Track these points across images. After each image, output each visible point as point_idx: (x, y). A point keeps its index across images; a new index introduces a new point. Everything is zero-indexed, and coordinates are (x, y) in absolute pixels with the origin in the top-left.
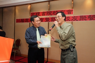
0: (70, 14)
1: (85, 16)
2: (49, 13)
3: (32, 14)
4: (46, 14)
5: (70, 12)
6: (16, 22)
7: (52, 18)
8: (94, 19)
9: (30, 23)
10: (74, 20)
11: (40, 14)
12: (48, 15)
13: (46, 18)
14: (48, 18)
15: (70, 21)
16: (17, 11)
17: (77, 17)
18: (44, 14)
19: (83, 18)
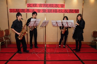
0: (63, 7)
1: (73, 10)
2: (46, 5)
3: (28, 4)
4: (43, 6)
5: (63, 6)
6: (10, 12)
7: (48, 10)
8: (78, 12)
9: (26, 13)
10: (65, 12)
11: (37, 6)
12: (45, 7)
13: (43, 10)
14: (45, 10)
15: (62, 12)
17: (67, 10)
18: (41, 5)
19: (71, 11)
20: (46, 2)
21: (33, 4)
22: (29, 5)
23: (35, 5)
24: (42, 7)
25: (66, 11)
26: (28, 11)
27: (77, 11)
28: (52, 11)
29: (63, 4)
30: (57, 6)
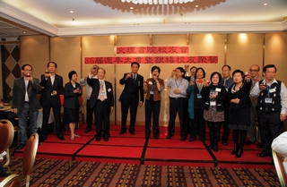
0: (185, 53)
1: (205, 57)
2: (152, 50)
3: (118, 49)
4: (146, 50)
5: (184, 50)
6: (86, 63)
7: (157, 58)
8: (216, 61)
9: (115, 65)
11: (135, 50)
12: (151, 53)
13: (146, 58)
14: (150, 58)
15: (184, 63)
16: (86, 42)
17: (194, 57)
18: (142, 50)
19: (202, 59)
20: (151, 44)
21: (128, 48)
22: (120, 50)
23: (131, 50)
24: (143, 52)
25: (191, 60)
26: (118, 60)
27: (213, 60)
28: (164, 60)
29: (185, 46)
30: (173, 50)
